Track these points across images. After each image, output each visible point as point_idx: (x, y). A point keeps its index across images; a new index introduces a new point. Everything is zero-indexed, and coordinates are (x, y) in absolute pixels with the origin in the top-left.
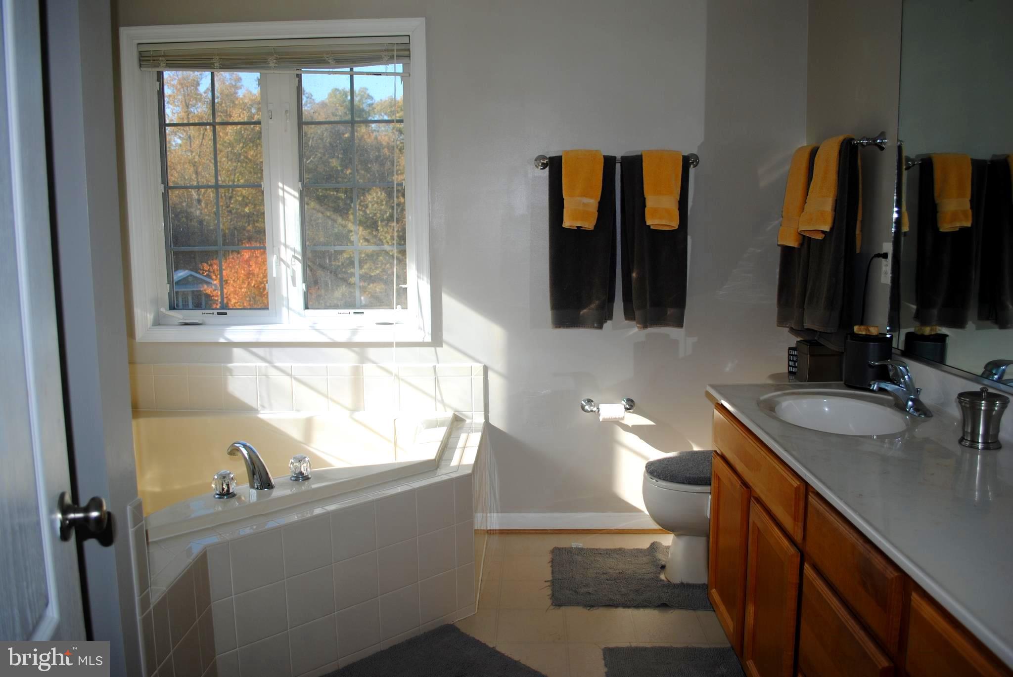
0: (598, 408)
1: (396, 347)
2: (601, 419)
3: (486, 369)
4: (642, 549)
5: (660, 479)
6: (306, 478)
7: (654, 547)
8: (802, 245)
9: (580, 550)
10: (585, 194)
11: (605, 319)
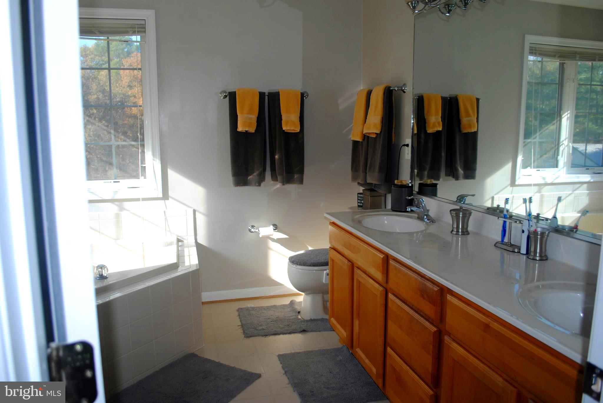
0: (259, 230)
1: (142, 201)
2: (260, 236)
3: (194, 211)
4: (286, 305)
5: (298, 265)
6: (106, 278)
7: (292, 303)
8: (364, 140)
9: (253, 309)
10: (249, 113)
11: (262, 181)
